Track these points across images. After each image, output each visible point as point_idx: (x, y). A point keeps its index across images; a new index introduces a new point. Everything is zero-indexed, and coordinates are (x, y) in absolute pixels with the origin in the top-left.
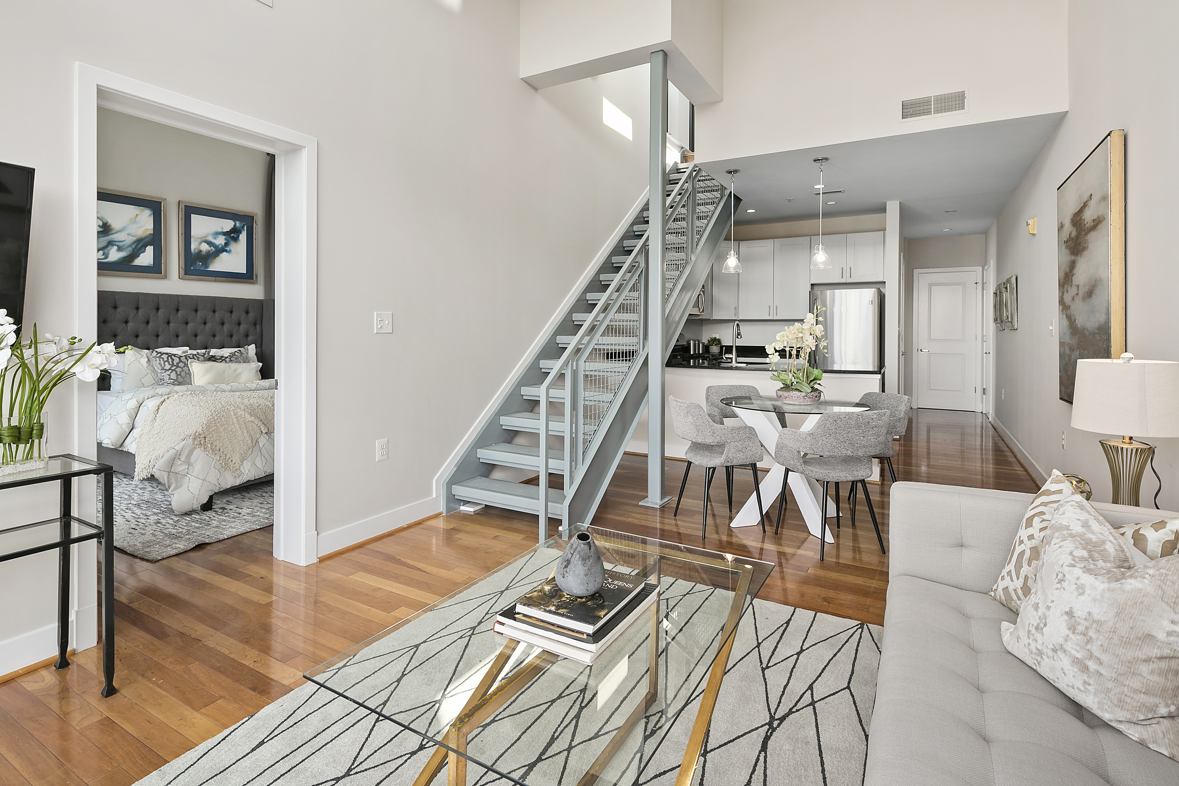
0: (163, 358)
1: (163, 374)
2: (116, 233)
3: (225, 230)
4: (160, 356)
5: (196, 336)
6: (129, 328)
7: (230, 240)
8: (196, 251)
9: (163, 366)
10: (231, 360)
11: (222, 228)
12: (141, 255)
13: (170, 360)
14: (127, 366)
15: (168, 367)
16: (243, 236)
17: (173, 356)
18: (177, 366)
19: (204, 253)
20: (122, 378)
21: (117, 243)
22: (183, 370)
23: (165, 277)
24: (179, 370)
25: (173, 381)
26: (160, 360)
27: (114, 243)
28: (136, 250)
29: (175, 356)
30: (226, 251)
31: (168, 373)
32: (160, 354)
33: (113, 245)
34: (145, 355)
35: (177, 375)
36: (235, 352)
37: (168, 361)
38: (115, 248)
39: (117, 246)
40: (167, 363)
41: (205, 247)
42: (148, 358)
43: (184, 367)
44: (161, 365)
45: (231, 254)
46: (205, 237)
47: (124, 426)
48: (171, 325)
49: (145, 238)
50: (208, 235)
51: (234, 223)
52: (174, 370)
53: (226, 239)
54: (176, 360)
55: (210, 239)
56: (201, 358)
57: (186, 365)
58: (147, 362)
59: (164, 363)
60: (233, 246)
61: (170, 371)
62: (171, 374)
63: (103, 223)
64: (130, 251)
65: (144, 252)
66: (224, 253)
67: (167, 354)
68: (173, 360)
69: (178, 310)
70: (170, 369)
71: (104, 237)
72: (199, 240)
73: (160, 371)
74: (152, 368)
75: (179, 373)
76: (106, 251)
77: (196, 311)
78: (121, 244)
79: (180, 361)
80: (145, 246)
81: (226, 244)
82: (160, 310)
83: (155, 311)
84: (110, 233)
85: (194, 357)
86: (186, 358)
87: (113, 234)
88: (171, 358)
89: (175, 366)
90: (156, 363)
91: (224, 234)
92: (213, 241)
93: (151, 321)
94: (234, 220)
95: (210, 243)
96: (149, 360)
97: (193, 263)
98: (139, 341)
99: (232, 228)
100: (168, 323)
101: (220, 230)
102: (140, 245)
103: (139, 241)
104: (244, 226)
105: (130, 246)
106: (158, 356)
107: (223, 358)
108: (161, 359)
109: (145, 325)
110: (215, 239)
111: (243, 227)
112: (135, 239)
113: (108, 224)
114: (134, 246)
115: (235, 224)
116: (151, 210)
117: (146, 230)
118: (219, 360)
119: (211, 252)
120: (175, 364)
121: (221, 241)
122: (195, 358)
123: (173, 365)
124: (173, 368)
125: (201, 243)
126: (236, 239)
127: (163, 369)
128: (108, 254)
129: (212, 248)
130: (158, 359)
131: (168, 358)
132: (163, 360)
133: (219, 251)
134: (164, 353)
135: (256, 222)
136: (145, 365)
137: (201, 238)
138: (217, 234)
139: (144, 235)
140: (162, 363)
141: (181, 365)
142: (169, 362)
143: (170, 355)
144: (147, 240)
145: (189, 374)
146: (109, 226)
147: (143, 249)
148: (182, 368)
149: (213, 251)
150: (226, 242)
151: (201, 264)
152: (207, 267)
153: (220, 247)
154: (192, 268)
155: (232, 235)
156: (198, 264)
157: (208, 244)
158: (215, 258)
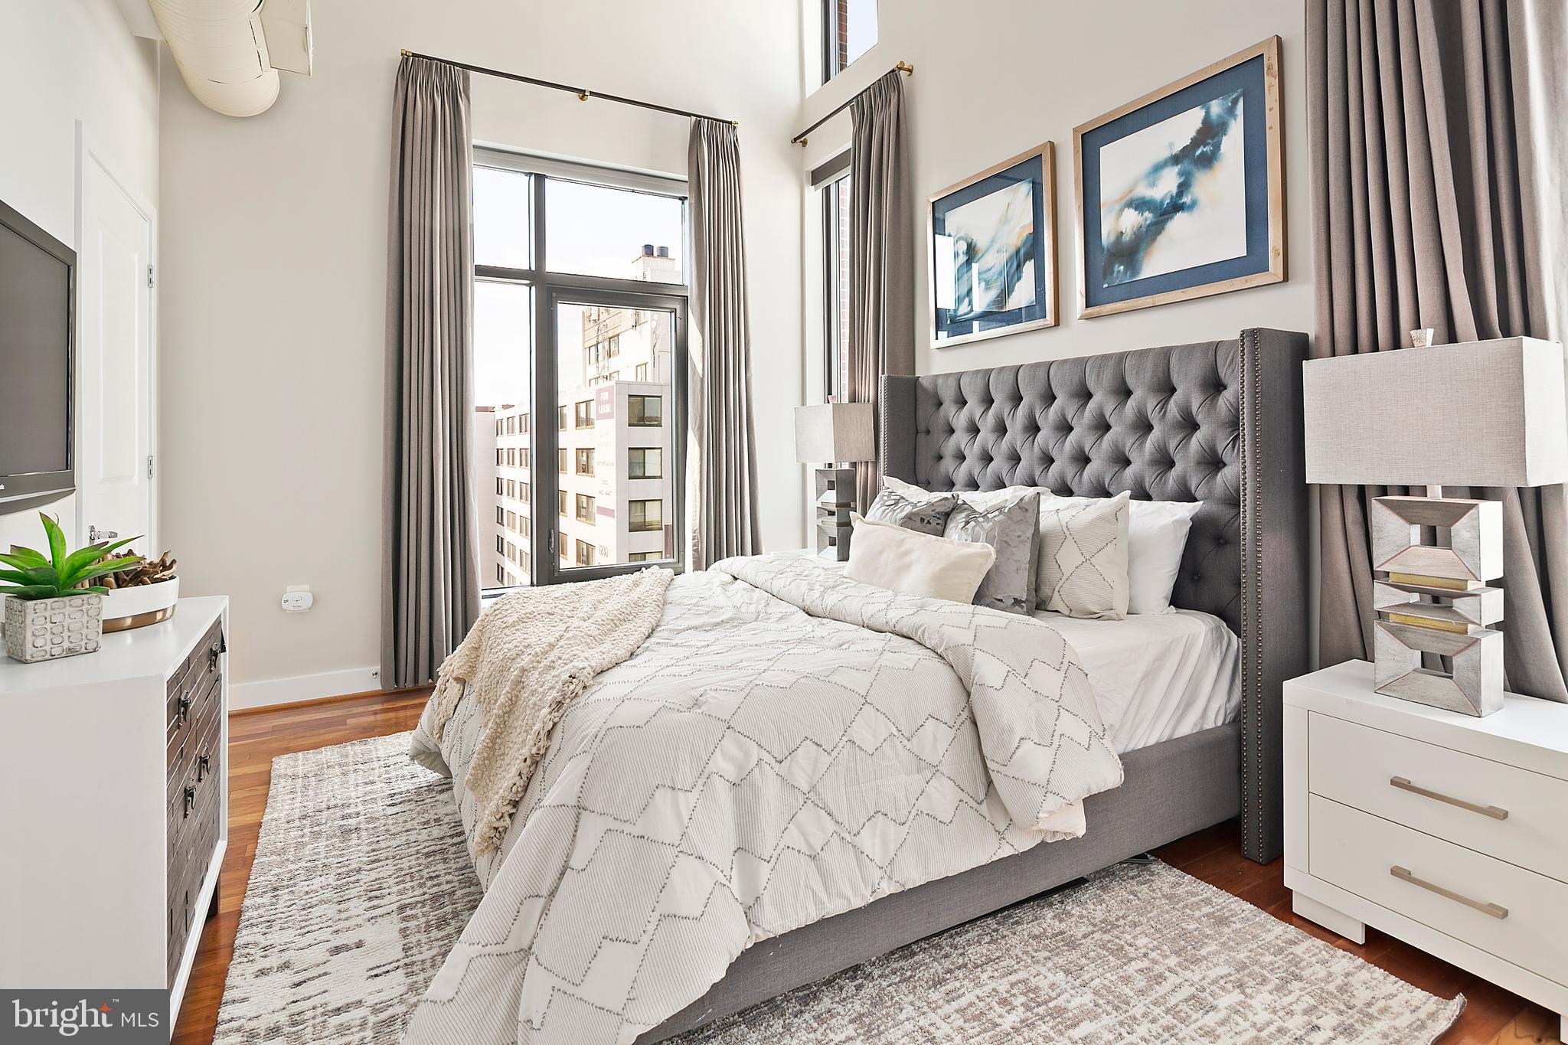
2: (982, 256)
3: (1178, 148)
7: (1191, 170)
8: (1112, 238)
11: (1173, 144)
16: (1232, 139)
19: (1126, 238)
21: (984, 276)
23: (1055, 324)
28: (1009, 279)
30: (1180, 208)
38: (983, 285)
39: (985, 280)
41: (1130, 221)
45: (1196, 212)
46: (1130, 191)
49: (1021, 247)
50: (1136, 183)
51: (1205, 113)
53: (1182, 173)
55: (1145, 192)
60: (1205, 185)
64: (1001, 284)
66: (1178, 214)
71: (968, 270)
72: (1117, 207)
78: (989, 275)
80: (1022, 264)
81: (1183, 187)
84: (976, 260)
87: (979, 260)
91: (1176, 159)
92: (1149, 193)
94: (1205, 102)
95: (1140, 205)
97: (1106, 273)
99: (1199, 130)
101: (1166, 154)
102: (1015, 265)
103: (1013, 258)
104: (1235, 102)
105: (1000, 273)
110: (1156, 185)
111: (1231, 111)
112: (1007, 255)
113: (973, 244)
114: (1006, 272)
115: (1208, 113)
116: (1027, 181)
117: (1023, 228)
119: (1144, 228)
121: (1166, 185)
125: (1121, 211)
126: (1207, 160)
129: (1147, 214)
133: (1167, 212)
137: (1121, 199)
138: (1158, 168)
139: (1020, 242)
144: (1023, 250)
146: (975, 247)
147: (1019, 273)
149: (1148, 222)
150: (1181, 180)
151: (1122, 268)
152: (1135, 272)
153: (1168, 201)
154: (1105, 286)
155: (1198, 152)
156: (1116, 270)
157: (1136, 209)
158: (1153, 240)
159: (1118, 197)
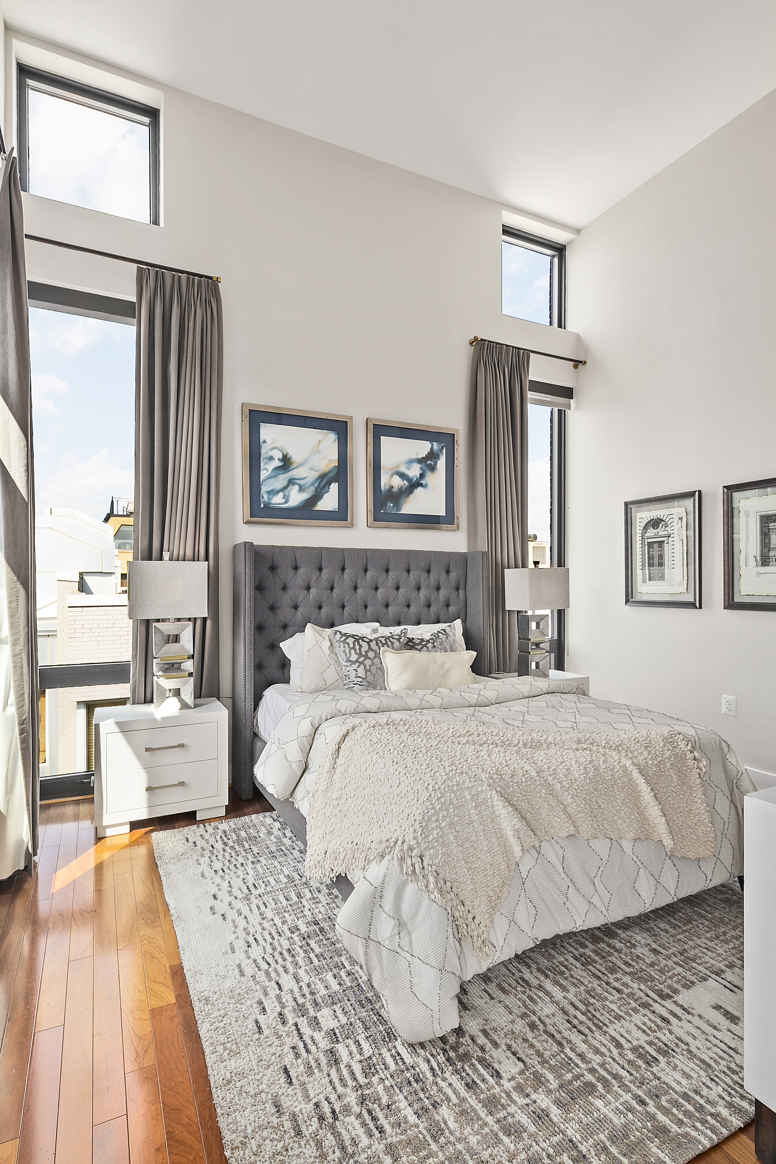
0: (348, 644)
1: (348, 669)
2: (297, 467)
3: (420, 456)
4: (345, 639)
5: (387, 606)
6: (311, 596)
7: (426, 470)
8: (387, 487)
9: (348, 655)
10: (434, 647)
11: (417, 453)
12: (325, 495)
13: (357, 647)
14: (306, 654)
15: (354, 657)
16: (441, 463)
17: (360, 641)
18: (366, 657)
19: (395, 489)
20: (302, 668)
21: (298, 482)
22: (373, 663)
23: (352, 525)
24: (368, 662)
25: (360, 680)
26: (344, 647)
27: (295, 481)
28: (319, 490)
29: (363, 641)
30: (421, 485)
31: (355, 666)
32: (344, 637)
33: (294, 484)
34: (327, 638)
35: (366, 671)
36: (439, 632)
37: (354, 648)
38: (296, 487)
39: (299, 485)
40: (353, 651)
41: (397, 482)
42: (330, 641)
43: (375, 657)
44: (346, 655)
45: (427, 489)
46: (397, 467)
47: (294, 765)
48: (359, 591)
49: (329, 472)
50: (400, 464)
51: (430, 446)
52: (362, 663)
53: (421, 469)
54: (365, 646)
55: (403, 469)
56: (397, 644)
57: (377, 655)
58: (329, 648)
59: (350, 651)
60: (430, 479)
61: (357, 664)
62: (359, 669)
63: (283, 454)
64: (312, 491)
65: (327, 492)
66: (420, 488)
67: (353, 636)
68: (361, 646)
69: (366, 570)
70: (357, 661)
71: (284, 473)
72: (391, 472)
73: (344, 664)
74: (335, 659)
75: (368, 667)
76: (286, 492)
77: (387, 571)
78: (302, 482)
79: (370, 648)
80: (329, 483)
81: (422, 476)
82: (346, 571)
83: (341, 572)
84: (291, 468)
85: (387, 641)
86: (377, 644)
87: (293, 469)
88: (359, 643)
89: (364, 656)
90: (340, 649)
91: (420, 461)
92: (406, 472)
93: (335, 586)
94: (431, 441)
95: (402, 476)
96: (331, 645)
97: (383, 505)
98: (321, 615)
99: (429, 453)
100: (356, 588)
101: (414, 457)
102: (324, 482)
103: (322, 477)
104: (443, 447)
105: (312, 484)
106: (342, 639)
107: (424, 643)
108: (346, 645)
109: (329, 591)
110: (408, 469)
111: (441, 450)
112: (317, 474)
113: (289, 456)
114: (316, 485)
115: (432, 446)
116: (336, 434)
117: (330, 461)
118: (418, 645)
119: (404, 488)
120: (364, 653)
121: (414, 471)
122: (389, 643)
123: (360, 655)
124: (361, 660)
125: (392, 475)
126: (433, 468)
127: (348, 661)
128: (289, 496)
129: (405, 481)
130: (342, 644)
131: (354, 642)
132: (349, 647)
133: (415, 485)
134: (350, 636)
135: (457, 441)
136: (327, 652)
137: (393, 469)
138: (411, 461)
139: (328, 470)
140: (347, 650)
141: (371, 654)
142: (355, 650)
143: (357, 639)
144: (331, 474)
145: (383, 670)
146: (289, 459)
147: (326, 488)
148: (372, 660)
149: (406, 486)
150: (421, 472)
151: (392, 505)
152: (399, 509)
153: (415, 479)
154: (382, 511)
155: (428, 463)
156: (388, 505)
157: (400, 477)
158: (408, 496)
159: (391, 467)
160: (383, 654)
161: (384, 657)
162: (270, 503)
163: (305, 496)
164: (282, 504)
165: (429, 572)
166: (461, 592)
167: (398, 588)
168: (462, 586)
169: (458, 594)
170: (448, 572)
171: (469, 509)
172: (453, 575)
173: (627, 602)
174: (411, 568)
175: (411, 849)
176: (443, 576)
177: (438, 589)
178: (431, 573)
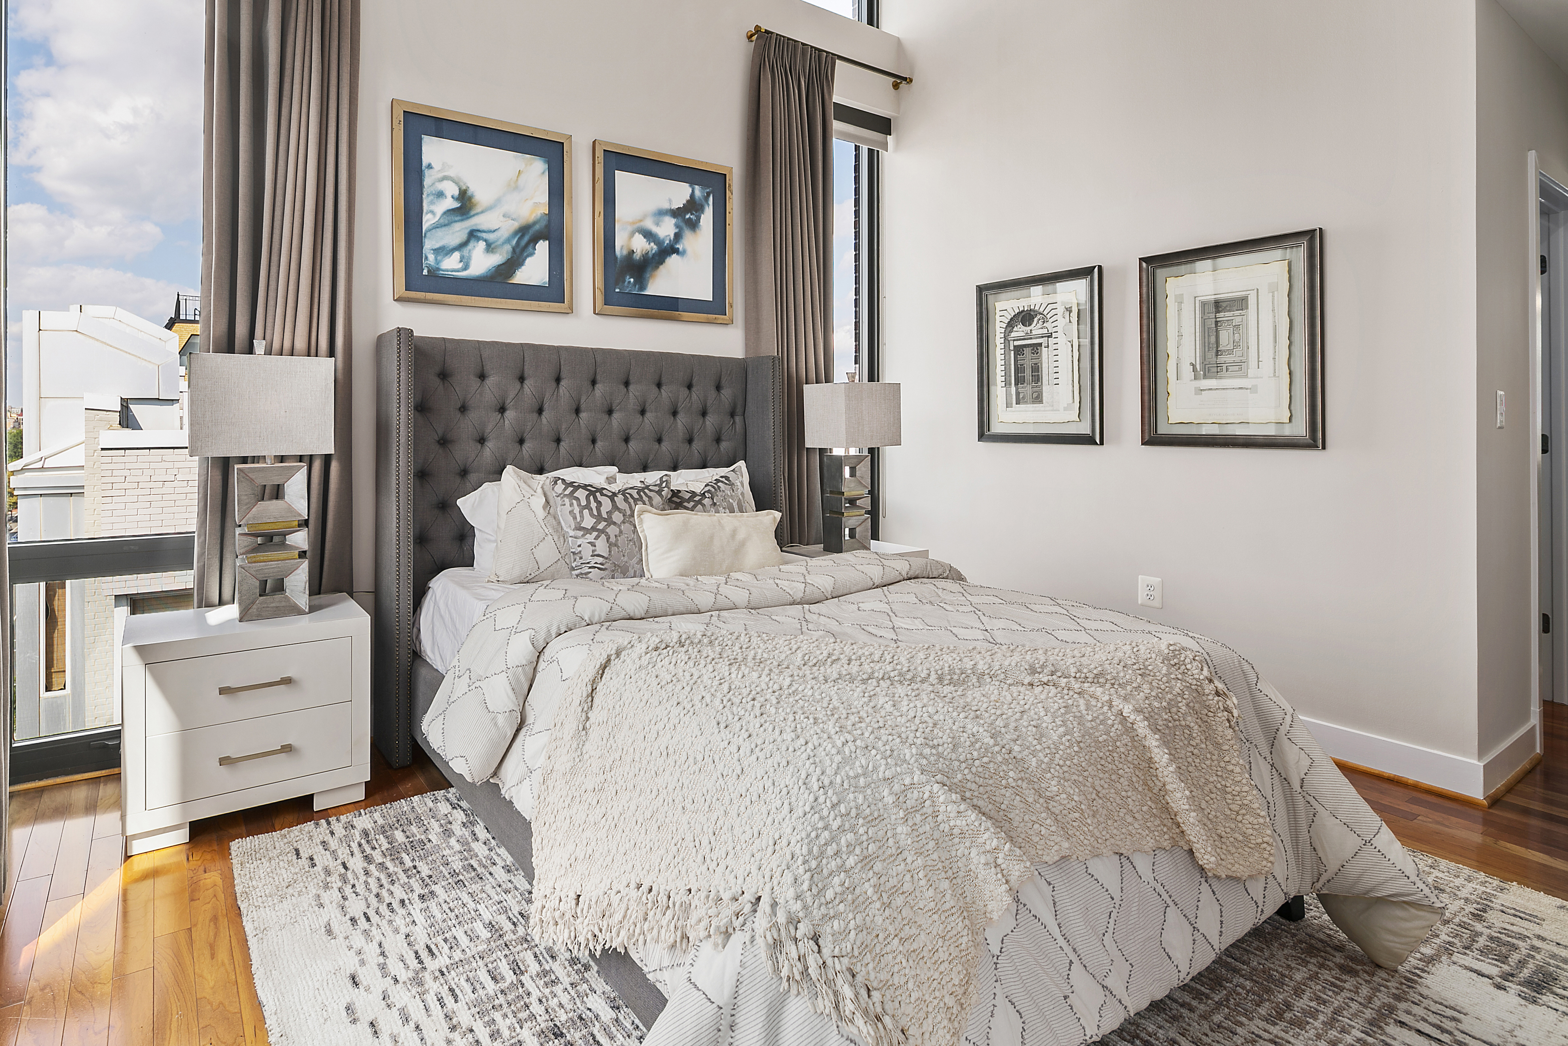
0: (577, 499)
1: (579, 542)
2: (482, 212)
3: (675, 206)
4: (572, 492)
5: (627, 440)
6: (507, 422)
7: (685, 228)
8: (625, 252)
9: (579, 519)
10: (715, 504)
11: (670, 201)
12: (529, 261)
13: (593, 505)
14: (504, 516)
15: (589, 522)
16: (707, 218)
17: (598, 494)
18: (610, 522)
19: (637, 256)
20: (496, 541)
21: (484, 235)
22: (621, 532)
23: (570, 311)
24: (612, 530)
25: (600, 560)
26: (571, 505)
27: (479, 234)
28: (518, 250)
29: (602, 494)
30: (676, 251)
31: (591, 537)
32: (571, 489)
33: (478, 239)
34: (539, 490)
35: (611, 545)
36: (718, 481)
37: (588, 506)
38: (482, 245)
39: (486, 241)
40: (586, 512)
41: (640, 246)
42: (545, 495)
43: (624, 522)
44: (575, 518)
45: (685, 259)
46: (641, 221)
47: (501, 720)
48: (583, 415)
49: (535, 223)
50: (645, 216)
51: (690, 190)
52: (602, 531)
53: (677, 226)
54: (607, 504)
55: (649, 225)
56: (657, 499)
57: (628, 519)
58: (544, 508)
59: (581, 512)
60: (689, 242)
61: (595, 534)
62: (598, 543)
63: (460, 189)
64: (507, 253)
65: (531, 254)
66: (674, 255)
67: (585, 487)
68: (599, 504)
69: (594, 383)
70: (594, 529)
71: (462, 220)
72: (630, 228)
73: (572, 533)
74: (554, 523)
75: (613, 539)
76: (465, 251)
77: (627, 384)
78: (491, 237)
79: (615, 507)
80: (534, 240)
81: (678, 236)
82: (563, 383)
83: (554, 384)
84: (472, 213)
86: (626, 500)
87: (477, 214)
88: (595, 498)
89: (605, 520)
90: (564, 509)
91: (675, 213)
92: (655, 229)
93: (546, 406)
94: (692, 183)
95: (649, 235)
96: (547, 502)
97: (620, 280)
98: (524, 452)
99: (688, 201)
100: (577, 411)
101: (666, 206)
102: (526, 239)
103: (523, 230)
104: (708, 194)
105: (508, 241)
106: (567, 492)
107: (697, 498)
108: (575, 502)
109: (535, 415)
110: (657, 224)
111: (706, 198)
112: (516, 225)
113: (469, 193)
114: (514, 242)
115: (693, 191)
116: (545, 162)
117: (536, 204)
118: (688, 501)
119: (650, 255)
120: (605, 516)
121: (666, 229)
122: (645, 498)
123: (599, 518)
124: (600, 527)
125: (632, 235)
126: (693, 225)
127: (579, 528)
128: (469, 258)
129: (652, 244)
130: (567, 500)
131: (588, 497)
132: (579, 505)
133: (668, 250)
134: (579, 487)
135: (730, 185)
136: (541, 514)
137: (633, 223)
138: (661, 213)
139: (532, 218)
140: (577, 510)
141: (617, 517)
142: (591, 510)
143: (593, 492)
144: (537, 227)
145: (638, 543)
146: (470, 198)
147: (530, 249)
148: (619, 526)
149: (654, 252)
150: (677, 231)
151: (632, 280)
152: (643, 287)
153: (667, 242)
154: (617, 290)
155: (687, 216)
156: (627, 280)
157: (645, 237)
158: (657, 267)
159: (631, 220)
160: (639, 516)
161: (641, 521)
162: (438, 269)
163: (496, 259)
164: (458, 271)
165: (690, 387)
166: (738, 419)
167: (643, 412)
168: (739, 410)
169: (734, 422)
170: (718, 388)
171: (747, 292)
172: (727, 393)
173: (982, 436)
174: (664, 380)
175: (794, 921)
176: (713, 393)
177: (704, 414)
178: (694, 389)
